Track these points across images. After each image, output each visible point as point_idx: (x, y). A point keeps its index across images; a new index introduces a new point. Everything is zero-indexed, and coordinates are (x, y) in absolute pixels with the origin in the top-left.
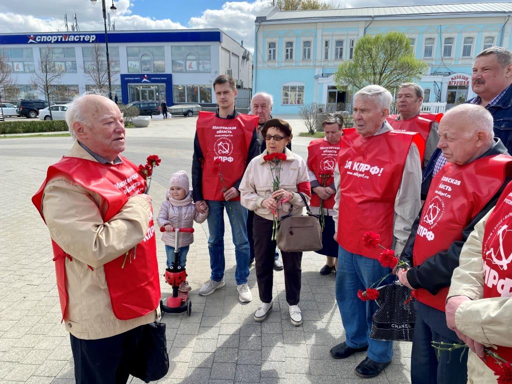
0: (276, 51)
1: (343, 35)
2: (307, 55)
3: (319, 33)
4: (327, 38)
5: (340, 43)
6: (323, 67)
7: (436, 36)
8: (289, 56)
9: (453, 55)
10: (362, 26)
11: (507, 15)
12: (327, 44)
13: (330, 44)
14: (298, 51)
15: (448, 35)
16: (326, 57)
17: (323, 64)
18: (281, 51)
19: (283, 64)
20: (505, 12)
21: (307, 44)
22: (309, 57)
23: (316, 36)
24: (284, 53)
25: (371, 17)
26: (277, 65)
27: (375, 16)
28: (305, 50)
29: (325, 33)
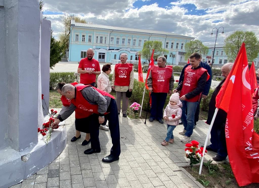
0: (79, 38)
1: (103, 35)
2: (90, 40)
3: (95, 33)
4: (97, 35)
5: (101, 38)
6: (96, 46)
7: (131, 38)
8: (83, 40)
9: (136, 45)
10: (109, 32)
11: (151, 34)
12: (97, 37)
13: (98, 38)
14: (87, 38)
15: (135, 39)
16: (97, 42)
17: (96, 44)
18: (80, 38)
19: (81, 43)
20: (150, 33)
21: (90, 36)
22: (91, 41)
23: (93, 34)
24: (82, 39)
25: (112, 30)
26: (79, 43)
27: (114, 30)
28: (89, 39)
29: (97, 33)
